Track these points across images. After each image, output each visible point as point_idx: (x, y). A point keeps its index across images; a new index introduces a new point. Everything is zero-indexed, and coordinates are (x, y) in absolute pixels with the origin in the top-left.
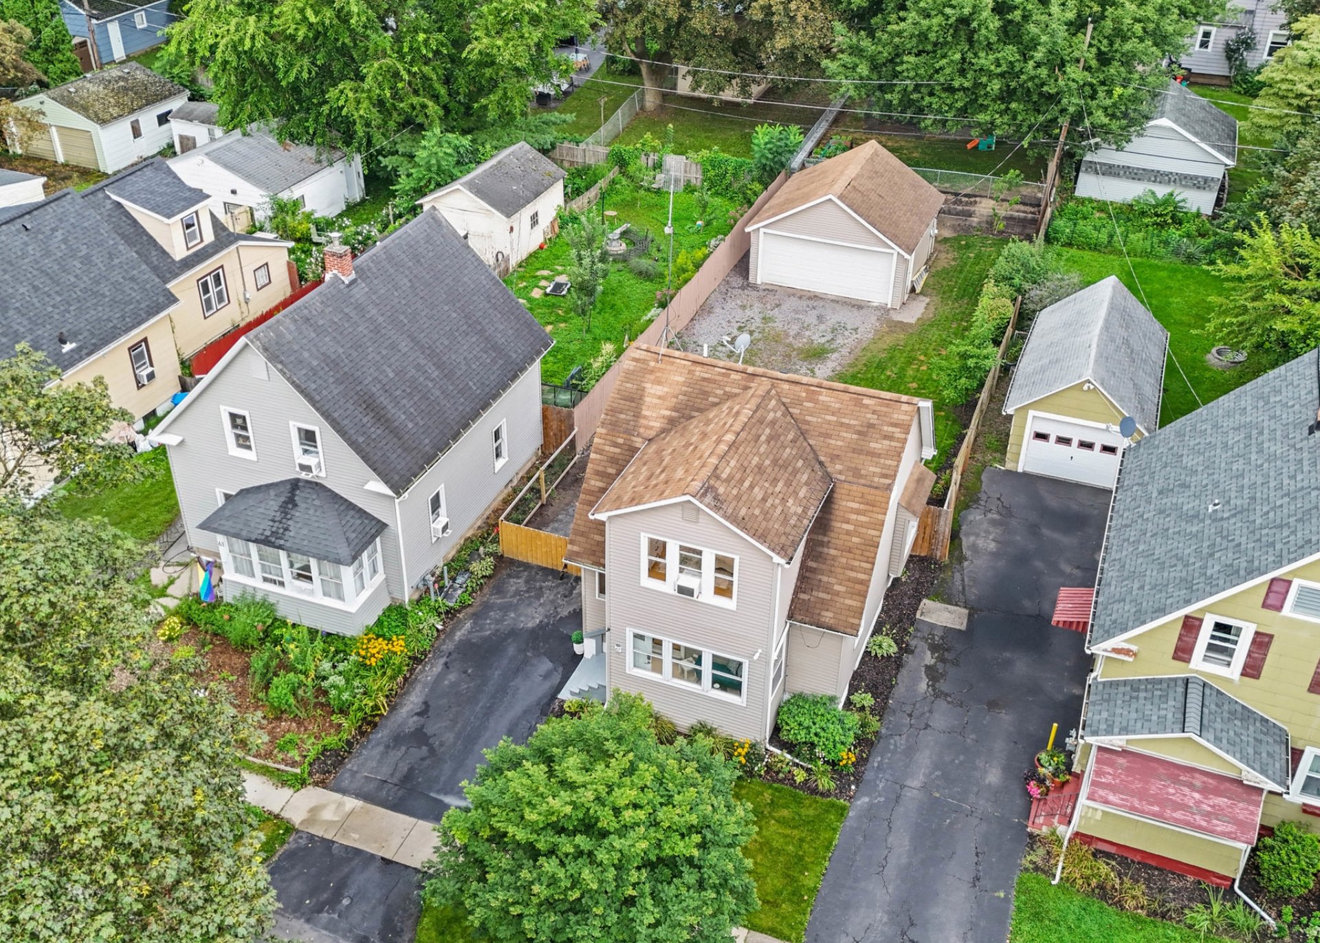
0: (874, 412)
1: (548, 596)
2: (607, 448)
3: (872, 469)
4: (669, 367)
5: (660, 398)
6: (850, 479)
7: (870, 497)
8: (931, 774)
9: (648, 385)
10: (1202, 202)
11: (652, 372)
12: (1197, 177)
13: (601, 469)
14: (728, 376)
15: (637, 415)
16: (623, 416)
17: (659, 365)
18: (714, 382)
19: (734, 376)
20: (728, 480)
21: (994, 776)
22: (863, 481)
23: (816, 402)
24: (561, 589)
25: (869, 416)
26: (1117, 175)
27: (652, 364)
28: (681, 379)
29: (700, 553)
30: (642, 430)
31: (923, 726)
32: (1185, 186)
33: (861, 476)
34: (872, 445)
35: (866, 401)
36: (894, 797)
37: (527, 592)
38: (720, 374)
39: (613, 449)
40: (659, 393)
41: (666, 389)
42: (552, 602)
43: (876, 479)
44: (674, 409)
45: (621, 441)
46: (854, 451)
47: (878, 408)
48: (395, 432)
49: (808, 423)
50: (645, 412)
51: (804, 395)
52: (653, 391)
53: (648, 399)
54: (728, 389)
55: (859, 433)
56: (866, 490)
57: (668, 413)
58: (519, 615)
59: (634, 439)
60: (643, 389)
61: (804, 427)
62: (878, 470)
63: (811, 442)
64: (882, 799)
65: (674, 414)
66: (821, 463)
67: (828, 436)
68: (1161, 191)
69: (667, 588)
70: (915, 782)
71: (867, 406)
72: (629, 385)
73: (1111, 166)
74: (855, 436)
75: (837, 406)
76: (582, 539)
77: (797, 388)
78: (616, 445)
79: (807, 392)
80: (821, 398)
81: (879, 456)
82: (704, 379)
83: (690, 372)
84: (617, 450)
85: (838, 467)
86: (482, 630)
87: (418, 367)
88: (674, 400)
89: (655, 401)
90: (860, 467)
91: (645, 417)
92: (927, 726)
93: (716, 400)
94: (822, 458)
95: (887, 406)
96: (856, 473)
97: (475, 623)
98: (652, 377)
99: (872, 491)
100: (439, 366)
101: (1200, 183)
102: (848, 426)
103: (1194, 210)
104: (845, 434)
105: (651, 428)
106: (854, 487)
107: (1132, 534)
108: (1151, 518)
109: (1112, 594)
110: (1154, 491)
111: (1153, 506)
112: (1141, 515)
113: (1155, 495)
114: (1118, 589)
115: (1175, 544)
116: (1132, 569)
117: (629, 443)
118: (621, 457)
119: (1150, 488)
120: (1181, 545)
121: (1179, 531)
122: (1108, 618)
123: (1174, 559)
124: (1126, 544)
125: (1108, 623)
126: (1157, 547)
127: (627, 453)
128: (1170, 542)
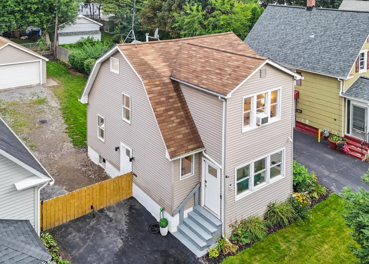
2: (154, 89)
4: (142, 48)
5: (153, 60)
9: (143, 57)
10: (98, 37)
11: (138, 52)
12: (93, 31)
13: (157, 101)
16: (148, 72)
17: (138, 49)
18: (166, 48)
23: (207, 42)
25: (226, 41)
26: (70, 35)
27: (134, 49)
28: (153, 51)
30: (163, 74)
32: (92, 34)
34: (239, 48)
35: (220, 37)
36: (334, 180)
39: (157, 88)
40: (151, 58)
41: (152, 56)
44: (165, 62)
45: (158, 83)
50: (155, 67)
51: (200, 41)
52: (148, 58)
53: (150, 62)
55: (231, 46)
57: (164, 64)
59: (163, 79)
60: (143, 59)
65: (167, 63)
68: (86, 37)
69: (252, 126)
71: (222, 38)
72: (135, 60)
73: (67, 33)
75: (214, 41)
77: (195, 40)
78: (157, 86)
81: (245, 50)
82: (161, 48)
83: (153, 47)
84: (159, 88)
88: (160, 59)
89: (154, 62)
91: (157, 69)
93: (175, 53)
95: (226, 36)
98: (140, 54)
101: (95, 32)
102: (225, 46)
103: (97, 40)
105: (165, 72)
107: (293, 57)
108: (292, 52)
109: (322, 67)
110: (276, 49)
111: (285, 50)
112: (286, 54)
113: (279, 49)
114: (321, 65)
115: (318, 47)
116: (315, 60)
117: (162, 82)
118: (163, 90)
119: (272, 50)
120: (321, 46)
121: (312, 45)
122: (336, 70)
123: (326, 49)
124: (296, 60)
125: (339, 71)
126: (312, 52)
127: (164, 87)
128: (315, 48)
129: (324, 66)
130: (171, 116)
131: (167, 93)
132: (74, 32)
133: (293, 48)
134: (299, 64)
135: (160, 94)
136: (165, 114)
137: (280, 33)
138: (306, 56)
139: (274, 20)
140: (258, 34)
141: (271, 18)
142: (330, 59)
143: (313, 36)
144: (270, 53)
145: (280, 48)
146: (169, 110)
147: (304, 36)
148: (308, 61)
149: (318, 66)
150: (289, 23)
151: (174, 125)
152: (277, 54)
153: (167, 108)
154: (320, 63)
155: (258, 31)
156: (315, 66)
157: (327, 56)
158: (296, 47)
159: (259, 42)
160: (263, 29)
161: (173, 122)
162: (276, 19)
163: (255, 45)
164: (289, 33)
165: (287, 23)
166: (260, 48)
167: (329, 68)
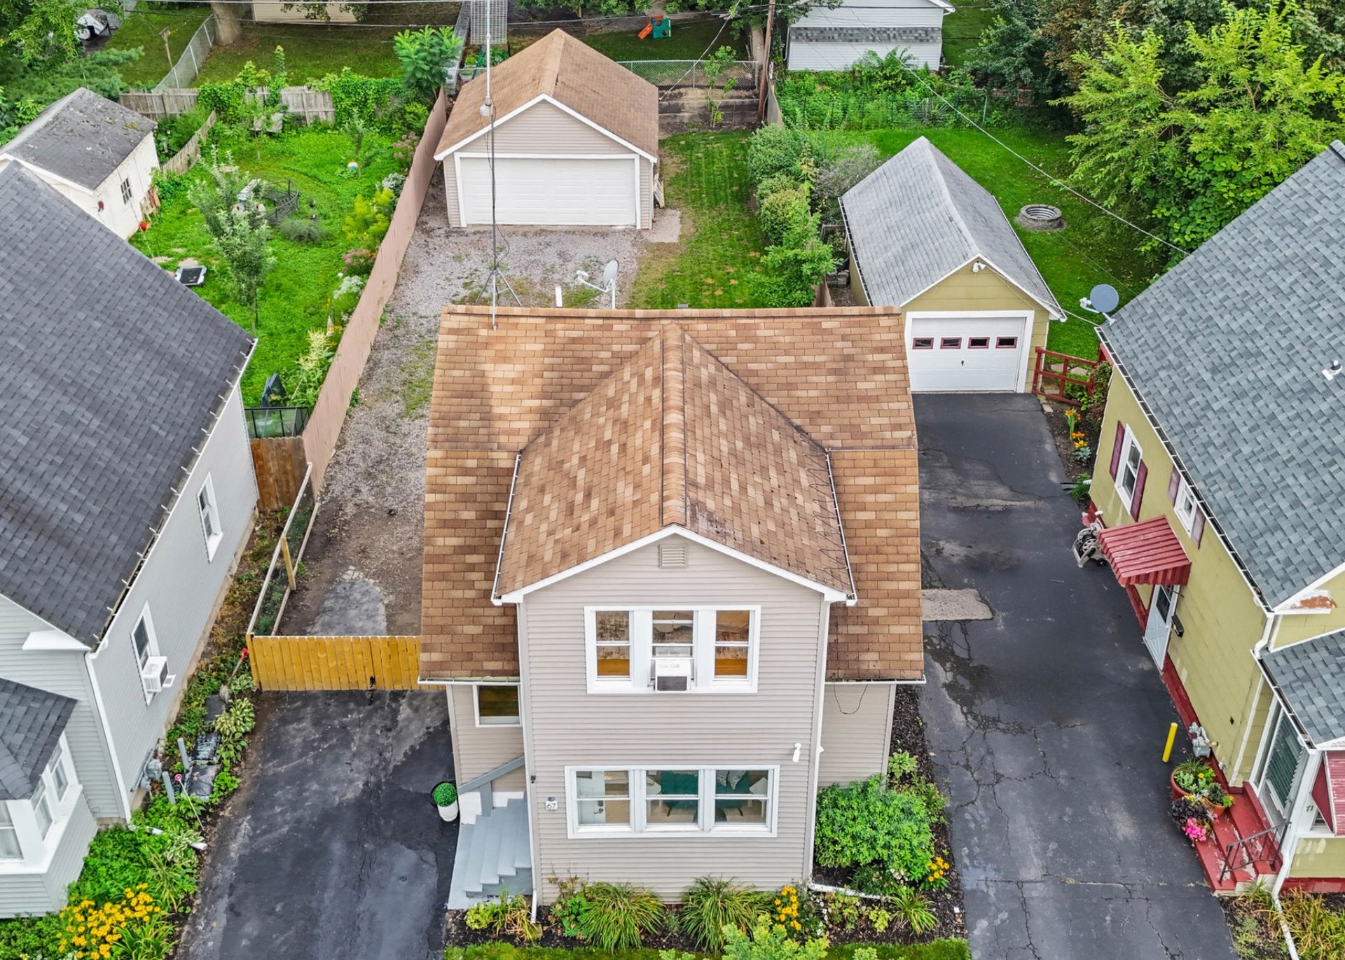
0: (844, 338)
1: (360, 737)
2: (452, 480)
3: (875, 421)
4: (512, 333)
5: (513, 382)
6: (850, 442)
7: (885, 463)
8: (1045, 849)
9: (488, 367)
10: (927, 56)
11: (487, 345)
12: (916, 29)
13: (448, 515)
14: (610, 328)
15: (487, 417)
16: (463, 424)
17: (494, 333)
18: (592, 341)
19: (618, 326)
20: (710, 486)
21: (1124, 827)
22: (869, 442)
23: (755, 340)
24: (376, 720)
25: (839, 344)
26: (831, 39)
27: (484, 332)
28: (538, 347)
29: (689, 615)
30: (503, 439)
31: (992, 779)
32: (907, 41)
33: (863, 436)
34: (861, 385)
35: (826, 324)
36: (1016, 906)
37: (324, 739)
38: (594, 328)
39: (462, 480)
40: (512, 375)
41: (519, 367)
42: (371, 744)
43: (888, 435)
44: (544, 395)
45: (472, 463)
46: (839, 400)
47: (848, 331)
48: (57, 536)
49: (755, 373)
50: (497, 410)
51: (733, 333)
52: (499, 374)
53: (494, 388)
54: (616, 348)
55: (835, 372)
56: (879, 454)
57: (535, 403)
58: (325, 784)
59: (495, 455)
60: (483, 374)
61: (752, 380)
62: (885, 421)
63: (773, 401)
64: (1004, 915)
65: (546, 403)
66: (799, 429)
67: (790, 386)
68: (883, 51)
69: (634, 684)
70: (1032, 871)
71: (830, 332)
72: (457, 373)
73: (822, 30)
74: (831, 379)
75: (788, 339)
76: (443, 639)
77: (720, 325)
78: (466, 472)
79: (736, 327)
80: (760, 333)
81: (877, 399)
82: (574, 340)
83: (548, 333)
84: (470, 480)
85: (826, 429)
86: (272, 828)
87: (64, 418)
88: (538, 381)
89: (509, 389)
90: (856, 421)
91: (501, 417)
92: (999, 778)
93: (605, 368)
94: (798, 422)
95: (860, 325)
96: (855, 431)
97: (256, 819)
98: (491, 353)
99: (889, 453)
100: (96, 409)
101: (922, 36)
102: (816, 366)
103: (921, 67)
104: (815, 379)
105: (517, 432)
106: (860, 454)
107: (1213, 434)
108: (1228, 407)
109: (1247, 523)
110: (1202, 371)
111: (1216, 391)
112: (1208, 406)
113: (1207, 376)
114: (1253, 514)
115: (1306, 433)
116: (1255, 482)
117: (487, 463)
118: (478, 489)
119: (1189, 368)
120: (1318, 433)
121: (1298, 416)
122: (1271, 560)
123: (1322, 454)
124: (1211, 449)
125: (1277, 568)
126: (1276, 443)
127: (487, 480)
128: (1293, 433)
129: (1259, 523)
130: (472, 568)
131: (487, 498)
132: (847, 29)
133: (1243, 395)
134: (1204, 472)
135: (466, 497)
136: (455, 559)
137: (1262, 304)
138: (1246, 450)
140: (1205, 276)
141: (1290, 218)
142: (1296, 504)
143: (1329, 375)
144: (1175, 378)
145: (1214, 370)
146: (473, 550)
147: (1311, 360)
148: (1237, 473)
149: (1241, 514)
150: (1320, 271)
151: (470, 594)
152: (1185, 392)
153: (469, 542)
154: (1258, 504)
155: (1214, 262)
156: (1236, 507)
157: (1296, 489)
158: (1254, 393)
161: (471, 585)
164: (1286, 318)
165: (1314, 266)
166: (1168, 339)
167: (1260, 542)
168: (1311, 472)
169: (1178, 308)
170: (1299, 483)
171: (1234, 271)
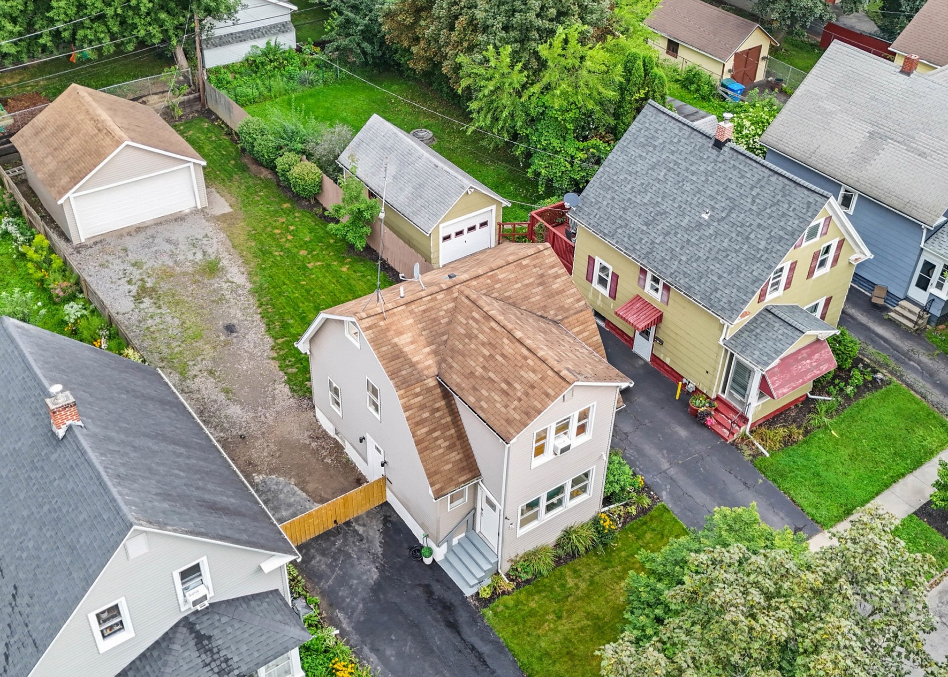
0: (535, 266)
2: (412, 402)
3: (569, 301)
4: (395, 318)
5: (412, 343)
6: (565, 315)
7: (581, 319)
8: (663, 454)
9: (396, 340)
11: (388, 329)
12: (277, 25)
13: (418, 419)
14: (436, 299)
15: (412, 365)
16: (404, 372)
17: (387, 321)
18: (432, 308)
19: (440, 296)
22: (572, 312)
23: (499, 281)
24: (351, 539)
25: (535, 270)
26: (229, 43)
27: (382, 323)
28: (411, 321)
29: (569, 418)
30: (426, 372)
31: (625, 436)
32: (275, 34)
33: (567, 310)
34: (554, 287)
35: (525, 262)
36: (670, 480)
38: (429, 301)
39: (416, 400)
40: (409, 340)
41: (410, 334)
43: (576, 306)
44: (430, 344)
45: (418, 390)
46: (549, 297)
47: (534, 263)
49: (509, 297)
50: (415, 359)
51: (489, 281)
52: (403, 341)
53: (406, 349)
54: (445, 308)
55: (540, 284)
56: (577, 316)
57: (428, 349)
58: (359, 578)
59: (426, 382)
60: (396, 345)
61: (510, 301)
62: (572, 300)
63: (524, 307)
65: (433, 347)
66: (541, 316)
67: (527, 298)
68: (261, 43)
69: (547, 456)
70: (665, 465)
71: (527, 265)
72: (384, 349)
74: (541, 288)
75: (513, 276)
76: (437, 477)
77: (481, 280)
78: (417, 395)
79: (489, 277)
80: (500, 277)
81: (563, 291)
82: (424, 311)
83: (411, 312)
84: (420, 398)
85: (552, 312)
86: (354, 610)
88: (422, 338)
89: (412, 347)
90: (561, 304)
91: (418, 362)
92: (626, 434)
93: (446, 320)
94: (539, 313)
95: (537, 258)
96: (561, 308)
97: (342, 609)
98: (392, 333)
99: (581, 314)
102: (531, 284)
103: (286, 49)
104: (534, 291)
105: (429, 367)
106: (570, 319)
107: (663, 255)
108: (664, 241)
109: (703, 291)
110: (640, 226)
111: (653, 234)
112: (653, 242)
113: (644, 228)
114: (703, 286)
115: (708, 245)
116: (696, 271)
117: (425, 387)
118: (425, 401)
119: (632, 226)
120: (714, 243)
121: (700, 238)
122: (722, 303)
123: (721, 253)
124: (666, 262)
125: (726, 306)
126: (696, 252)
127: (428, 395)
128: (702, 246)
129: (707, 289)
130: (437, 439)
131: (430, 403)
132: (235, 33)
133: (668, 233)
134: (668, 273)
135: (422, 407)
136: (429, 437)
137: (654, 188)
138: (684, 258)
139: (651, 149)
140: (615, 178)
141: (645, 142)
142: (720, 277)
143: (706, 217)
144: (627, 232)
145: (647, 224)
146: (434, 430)
147: (693, 211)
148: (685, 270)
149: (697, 287)
150: (674, 168)
151: (441, 451)
152: (638, 238)
153: (432, 427)
154: (703, 281)
155: (615, 170)
156: (693, 285)
157: (717, 270)
158: (673, 232)
159: (613, 199)
160: (626, 167)
161: (440, 447)
162: (655, 147)
163: (605, 203)
166: (612, 213)
167: (712, 297)
168: (720, 262)
169: (608, 196)
170: (716, 267)
171: (630, 174)
